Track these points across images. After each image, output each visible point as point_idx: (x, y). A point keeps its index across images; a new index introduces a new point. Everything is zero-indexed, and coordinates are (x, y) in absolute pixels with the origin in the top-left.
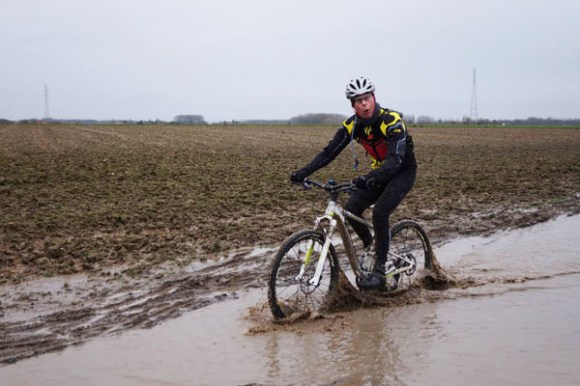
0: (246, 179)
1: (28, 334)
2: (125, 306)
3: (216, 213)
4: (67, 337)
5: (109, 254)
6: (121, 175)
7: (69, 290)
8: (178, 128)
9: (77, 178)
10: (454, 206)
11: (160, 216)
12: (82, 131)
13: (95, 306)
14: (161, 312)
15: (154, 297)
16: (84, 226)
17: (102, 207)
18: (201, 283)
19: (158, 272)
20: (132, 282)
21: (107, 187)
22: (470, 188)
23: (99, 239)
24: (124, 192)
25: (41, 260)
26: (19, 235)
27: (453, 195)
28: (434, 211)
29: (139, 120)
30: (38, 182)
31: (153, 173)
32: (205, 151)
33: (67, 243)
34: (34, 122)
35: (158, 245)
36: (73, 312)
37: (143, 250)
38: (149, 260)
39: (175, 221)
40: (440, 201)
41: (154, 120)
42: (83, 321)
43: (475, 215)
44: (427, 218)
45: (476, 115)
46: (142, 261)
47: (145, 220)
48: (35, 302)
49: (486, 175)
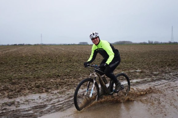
0: (98, 62)
1: (26, 113)
2: (57, 104)
3: (88, 73)
4: (38, 114)
5: (54, 87)
6: (61, 61)
7: (41, 98)
8: (80, 46)
9: (48, 62)
10: (164, 71)
11: (71, 74)
12: (51, 47)
13: (48, 104)
14: (67, 106)
15: (66, 101)
16: (47, 77)
17: (54, 71)
18: (81, 97)
19: (68, 93)
20: (60, 96)
21: (56, 65)
22: (170, 65)
23: (52, 82)
24: (61, 67)
25: (33, 88)
26: (28, 80)
27: (164, 67)
28: (158, 72)
29: (68, 44)
30: (36, 63)
31: (70, 61)
32: (87, 53)
33: (42, 83)
34: (38, 45)
35: (69, 84)
36: (40, 106)
37: (65, 85)
38: (66, 89)
39: (75, 76)
40: (160, 69)
41: (73, 44)
42: (43, 109)
43: (171, 74)
44: (155, 75)
45: (173, 41)
46: (63, 89)
47: (66, 76)
48: (30, 102)
49: (176, 60)
